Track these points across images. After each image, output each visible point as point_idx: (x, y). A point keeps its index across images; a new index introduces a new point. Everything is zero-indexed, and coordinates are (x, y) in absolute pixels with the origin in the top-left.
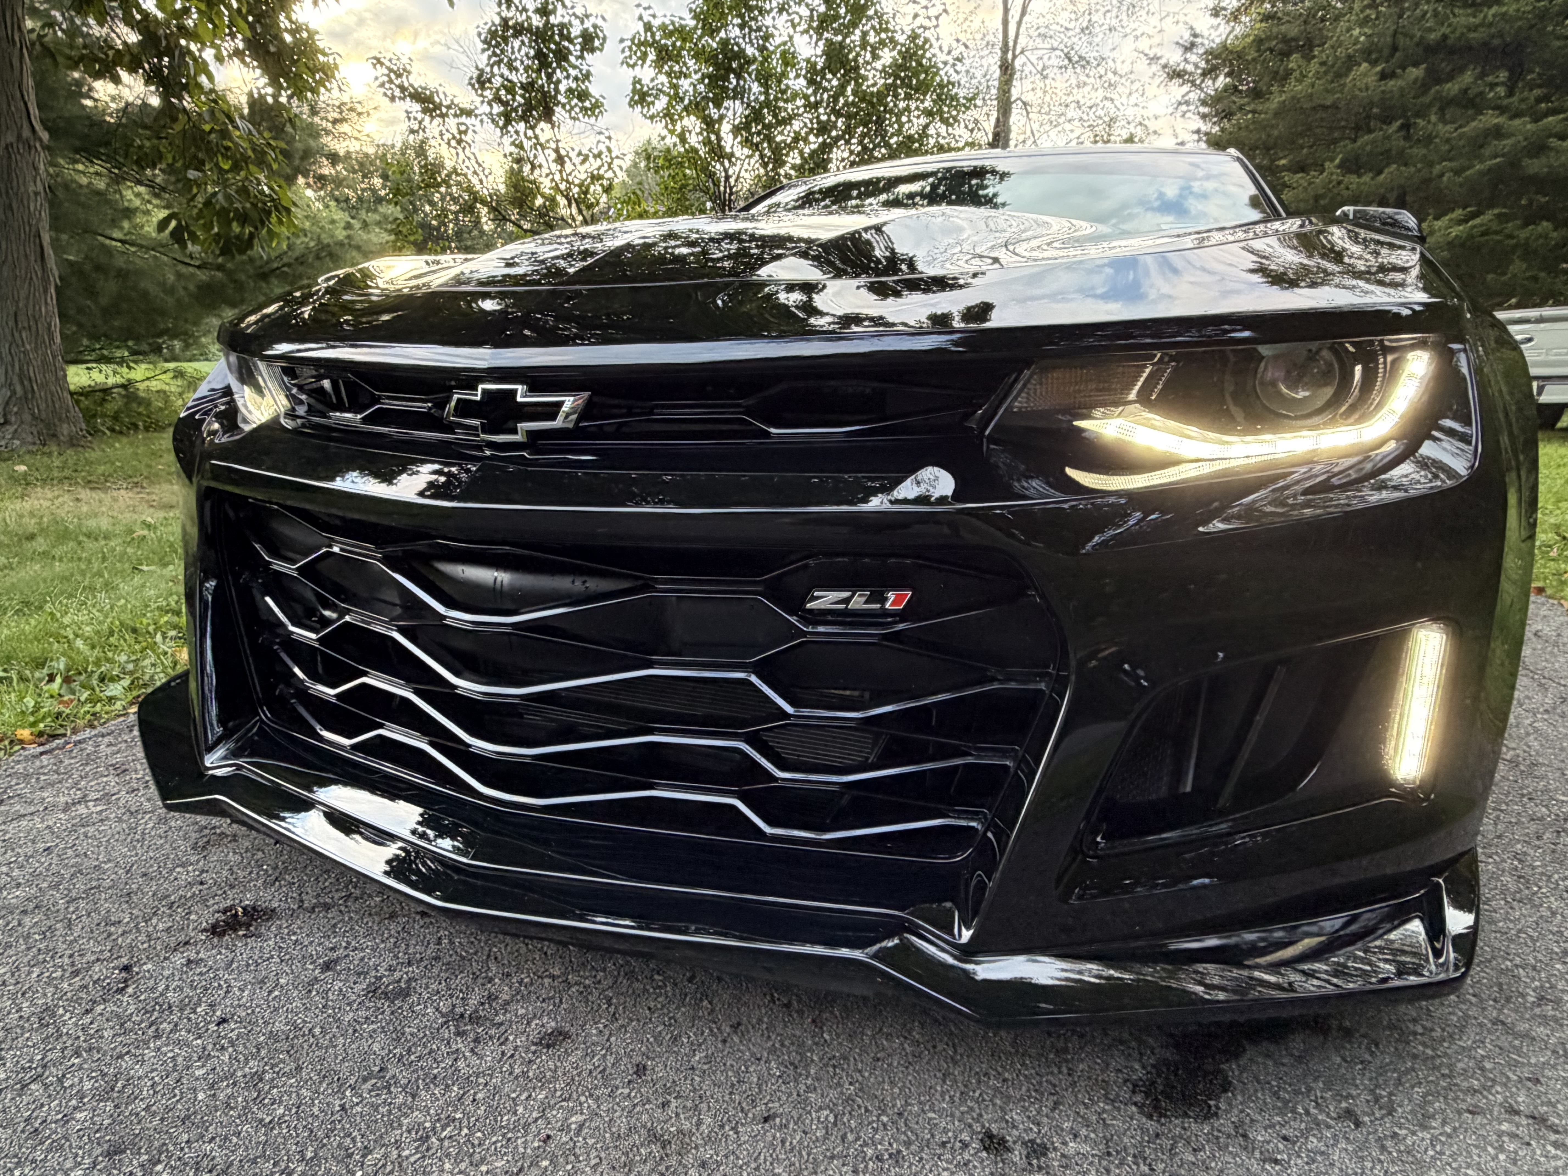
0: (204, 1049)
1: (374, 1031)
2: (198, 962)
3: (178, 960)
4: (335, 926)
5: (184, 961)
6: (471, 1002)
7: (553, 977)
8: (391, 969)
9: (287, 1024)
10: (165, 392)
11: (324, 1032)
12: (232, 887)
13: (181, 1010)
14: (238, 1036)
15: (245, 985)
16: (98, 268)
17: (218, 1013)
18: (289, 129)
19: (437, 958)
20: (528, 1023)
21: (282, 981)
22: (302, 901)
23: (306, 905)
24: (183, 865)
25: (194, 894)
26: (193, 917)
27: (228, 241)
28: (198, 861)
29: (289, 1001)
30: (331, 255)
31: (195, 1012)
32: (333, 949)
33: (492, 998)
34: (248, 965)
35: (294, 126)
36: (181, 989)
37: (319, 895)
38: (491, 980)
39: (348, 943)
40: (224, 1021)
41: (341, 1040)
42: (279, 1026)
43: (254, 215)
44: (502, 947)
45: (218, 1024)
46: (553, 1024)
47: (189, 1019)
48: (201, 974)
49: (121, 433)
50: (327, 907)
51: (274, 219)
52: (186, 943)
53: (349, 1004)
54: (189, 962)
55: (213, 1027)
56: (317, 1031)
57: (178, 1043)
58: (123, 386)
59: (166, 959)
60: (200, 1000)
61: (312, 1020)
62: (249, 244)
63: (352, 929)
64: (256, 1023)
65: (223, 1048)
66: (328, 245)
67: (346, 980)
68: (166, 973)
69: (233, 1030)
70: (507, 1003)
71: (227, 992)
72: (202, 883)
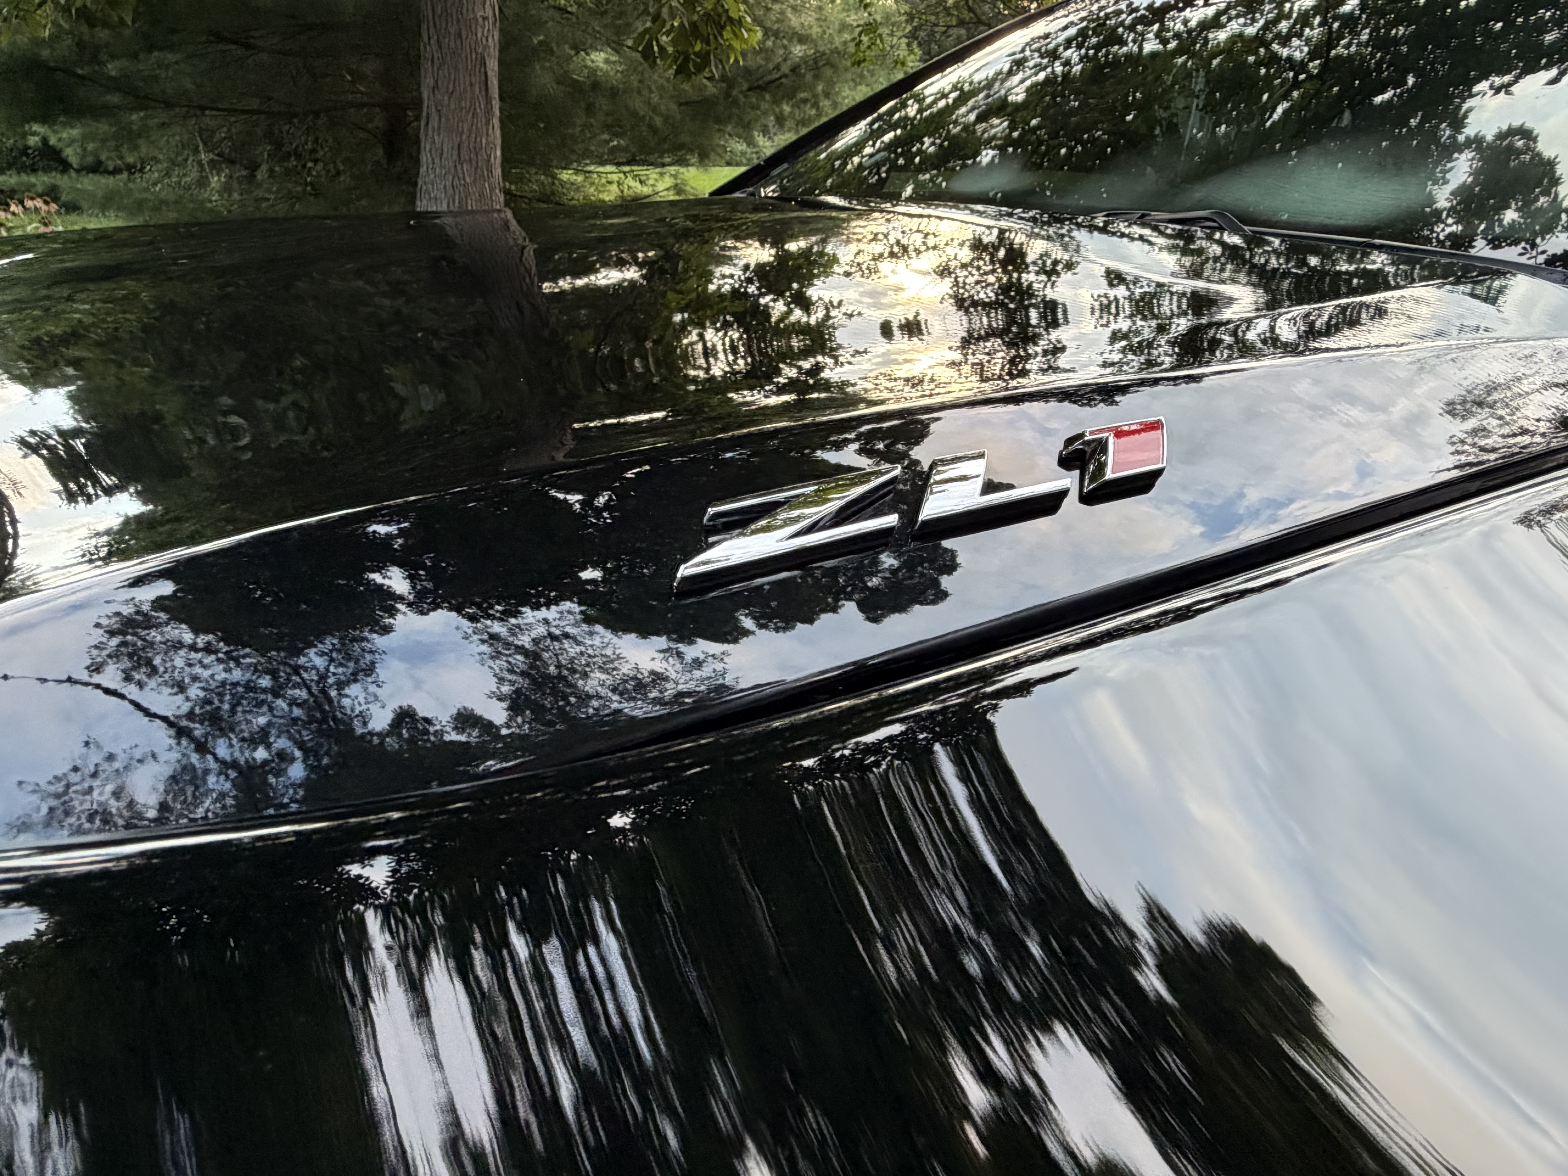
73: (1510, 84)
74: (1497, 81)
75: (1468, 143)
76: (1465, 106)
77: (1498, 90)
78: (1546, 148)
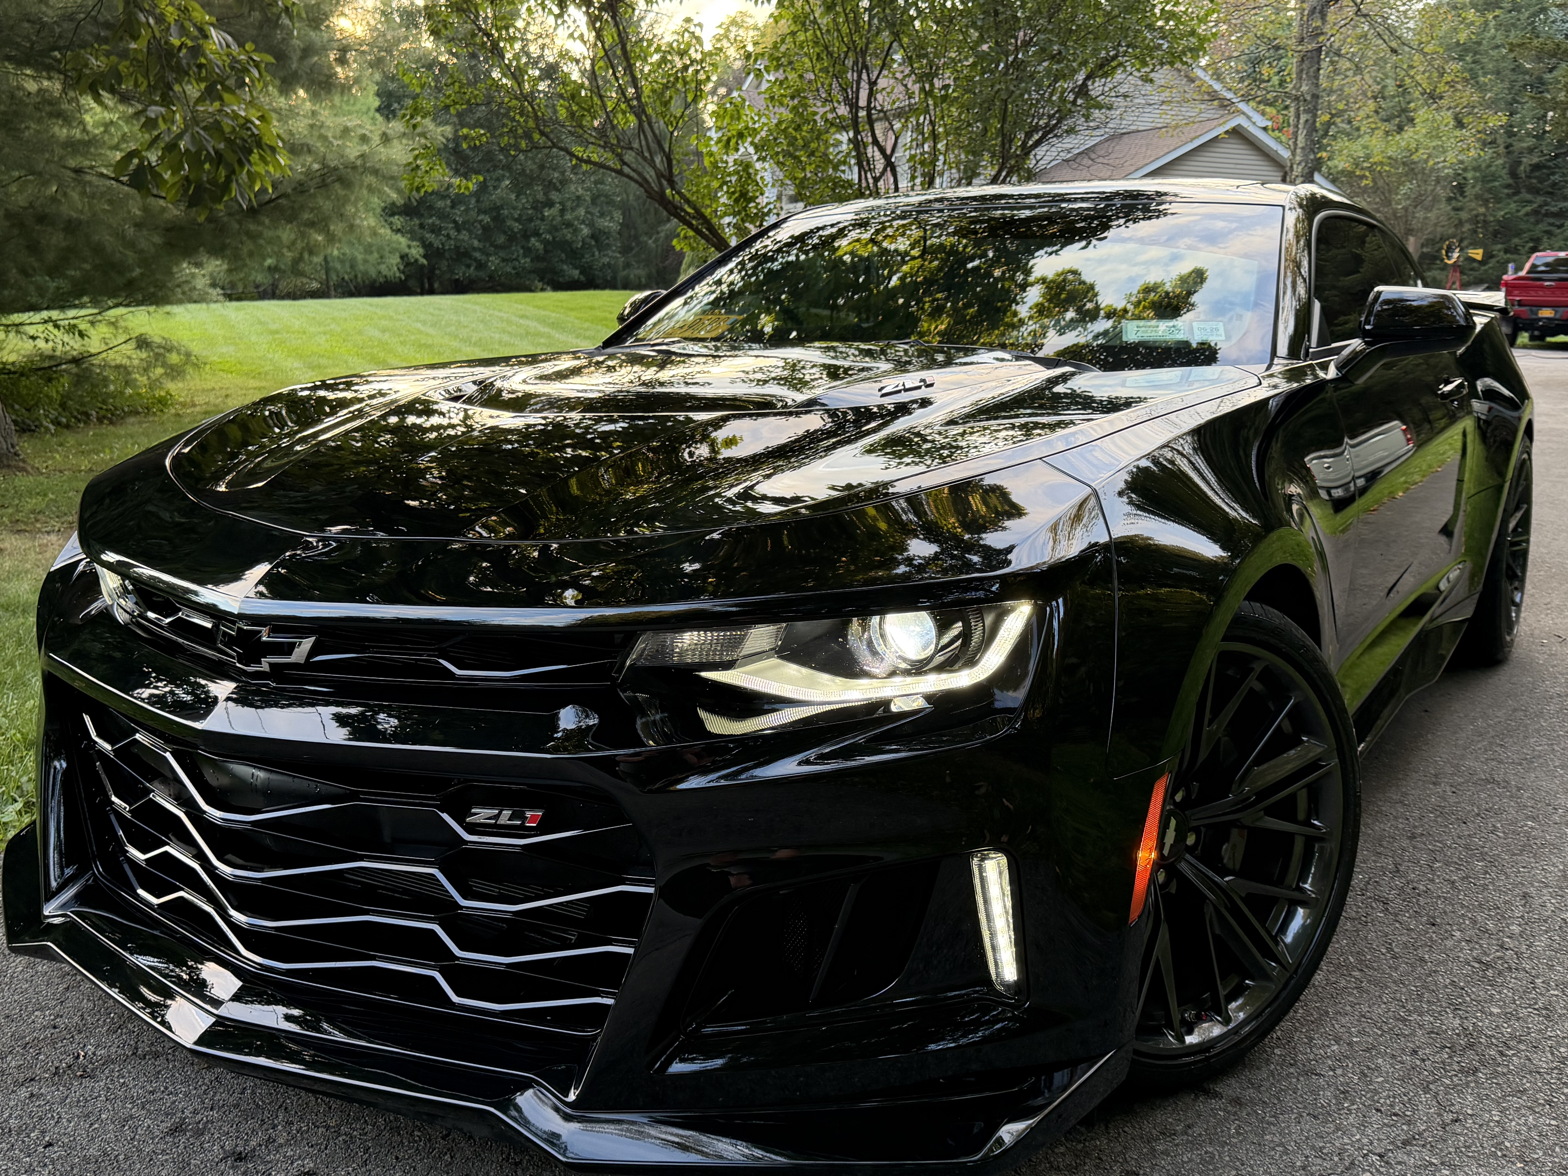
0: (31, 1165)
1: (166, 1160)
2: (39, 1096)
3: (23, 1093)
4: (159, 1072)
5: (27, 1095)
6: (252, 1143)
7: (328, 1128)
8: (195, 1112)
9: (99, 1151)
10: (125, 367)
11: (127, 1158)
12: (80, 1032)
13: (18, 1134)
14: (59, 1157)
15: (73, 1118)
16: (42, 219)
17: (47, 1139)
18: (285, 20)
19: (236, 1106)
20: (292, 1163)
21: (103, 1116)
22: (137, 1048)
23: (140, 1052)
24: (41, 1009)
25: (46, 1037)
26: (42, 1057)
27: (199, 187)
28: (55, 1006)
29: (105, 1133)
30: (341, 180)
31: (29, 1136)
32: (152, 1092)
33: (270, 1140)
34: (79, 1101)
35: (291, 18)
36: (21, 1118)
37: (152, 1044)
38: (274, 1127)
39: (166, 1088)
40: (50, 1145)
41: (138, 1166)
42: (93, 1151)
43: (231, 158)
44: (293, 1098)
45: (45, 1147)
46: (312, 1165)
47: (23, 1142)
48: (39, 1106)
49: (67, 426)
50: (156, 1055)
51: (255, 157)
52: (32, 1080)
53: (153, 1139)
54: (32, 1095)
55: (40, 1149)
56: (121, 1157)
57: (11, 1159)
58: (76, 361)
59: (13, 1092)
60: (35, 1127)
61: (119, 1149)
62: (225, 188)
63: (173, 1076)
64: (74, 1149)
65: (45, 1165)
66: (336, 169)
67: (155, 1119)
68: (12, 1103)
69: (56, 1152)
70: (281, 1146)
71: (57, 1122)
72: (55, 1027)
73: (1057, 251)
74: (1050, 250)
75: (1037, 282)
76: (1031, 263)
77: (1051, 254)
78: (1087, 277)
